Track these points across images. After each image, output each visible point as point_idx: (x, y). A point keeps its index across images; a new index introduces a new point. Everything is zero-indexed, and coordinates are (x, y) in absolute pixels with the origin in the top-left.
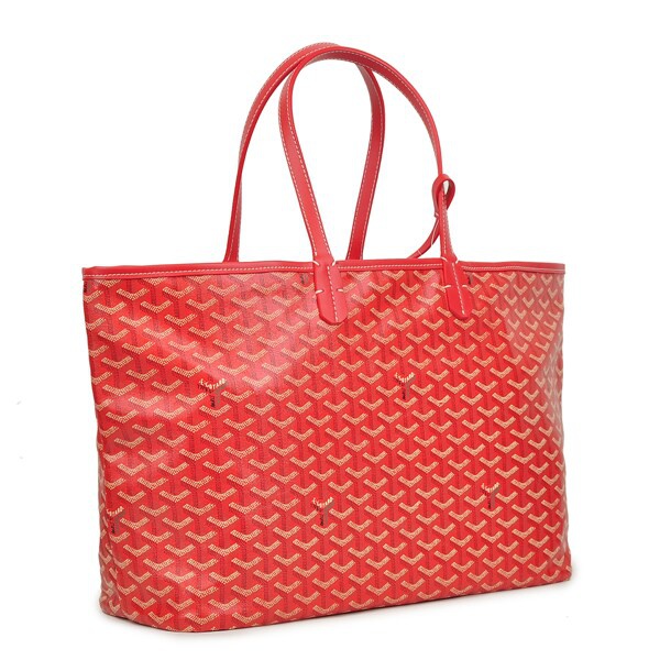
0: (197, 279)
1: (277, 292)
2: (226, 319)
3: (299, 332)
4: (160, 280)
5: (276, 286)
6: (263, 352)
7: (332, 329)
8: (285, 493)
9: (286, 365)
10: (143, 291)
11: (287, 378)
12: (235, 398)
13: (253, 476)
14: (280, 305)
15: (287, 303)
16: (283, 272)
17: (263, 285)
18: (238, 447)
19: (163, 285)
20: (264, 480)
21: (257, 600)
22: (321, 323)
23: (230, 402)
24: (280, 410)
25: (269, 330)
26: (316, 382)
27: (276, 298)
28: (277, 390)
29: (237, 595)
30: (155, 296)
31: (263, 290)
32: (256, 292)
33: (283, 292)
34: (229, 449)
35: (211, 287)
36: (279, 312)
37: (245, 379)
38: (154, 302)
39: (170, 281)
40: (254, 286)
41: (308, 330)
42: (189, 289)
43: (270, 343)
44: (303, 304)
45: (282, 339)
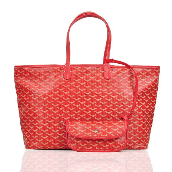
0: (35, 68)
1: (53, 72)
2: (41, 78)
3: (57, 81)
4: (27, 69)
5: (53, 70)
6: (48, 85)
7: (66, 80)
8: (50, 118)
9: (53, 89)
10: (23, 71)
11: (53, 92)
12: (39, 96)
13: (42, 114)
14: (54, 75)
15: (56, 74)
16: (56, 67)
17: (50, 70)
18: (39, 107)
19: (28, 70)
20: (45, 115)
21: (42, 143)
22: (63, 79)
23: (38, 97)
24: (50, 99)
25: (50, 80)
26: (60, 93)
27: (53, 73)
28: (49, 94)
29: (37, 141)
30: (26, 72)
31: (50, 71)
32: (48, 72)
33: (55, 72)
34: (37, 107)
35: (38, 70)
36: (53, 76)
37: (42, 91)
38: (26, 74)
39: (29, 69)
40: (48, 70)
41: (60, 81)
42: (33, 71)
43: (50, 83)
44: (60, 75)
45: (53, 82)
